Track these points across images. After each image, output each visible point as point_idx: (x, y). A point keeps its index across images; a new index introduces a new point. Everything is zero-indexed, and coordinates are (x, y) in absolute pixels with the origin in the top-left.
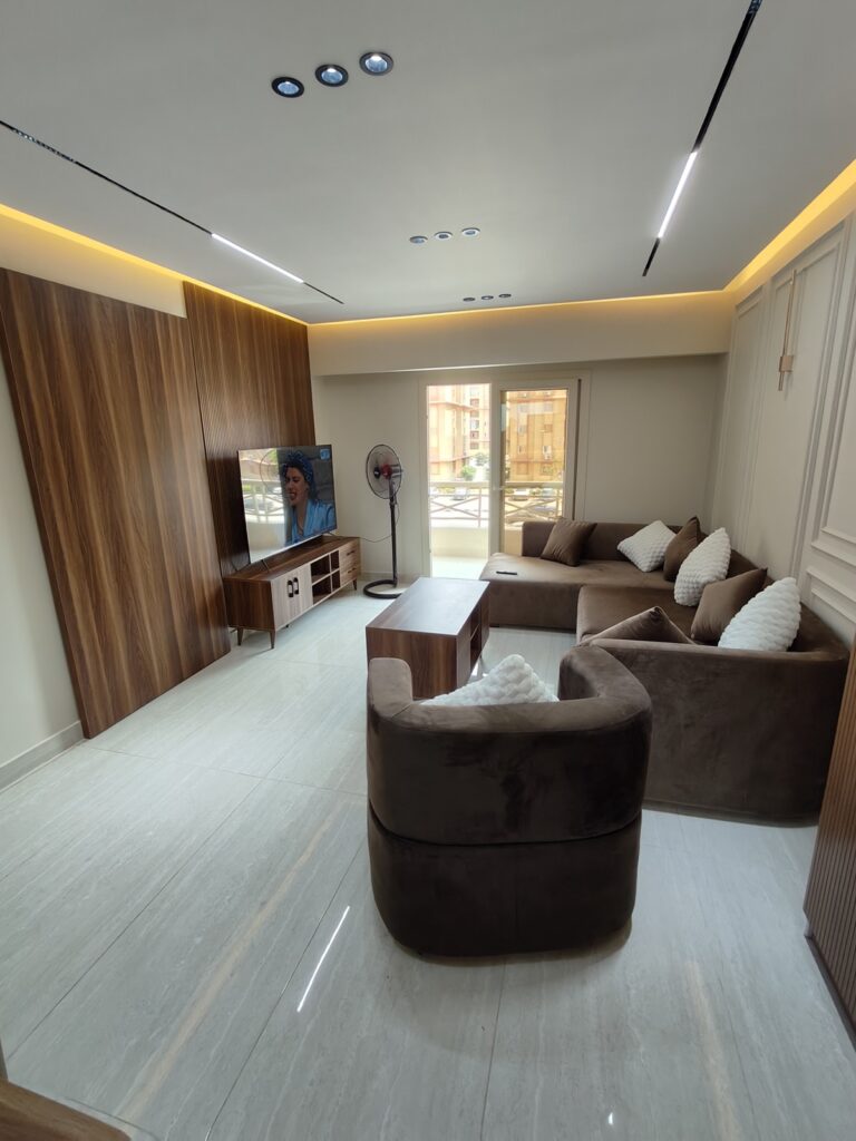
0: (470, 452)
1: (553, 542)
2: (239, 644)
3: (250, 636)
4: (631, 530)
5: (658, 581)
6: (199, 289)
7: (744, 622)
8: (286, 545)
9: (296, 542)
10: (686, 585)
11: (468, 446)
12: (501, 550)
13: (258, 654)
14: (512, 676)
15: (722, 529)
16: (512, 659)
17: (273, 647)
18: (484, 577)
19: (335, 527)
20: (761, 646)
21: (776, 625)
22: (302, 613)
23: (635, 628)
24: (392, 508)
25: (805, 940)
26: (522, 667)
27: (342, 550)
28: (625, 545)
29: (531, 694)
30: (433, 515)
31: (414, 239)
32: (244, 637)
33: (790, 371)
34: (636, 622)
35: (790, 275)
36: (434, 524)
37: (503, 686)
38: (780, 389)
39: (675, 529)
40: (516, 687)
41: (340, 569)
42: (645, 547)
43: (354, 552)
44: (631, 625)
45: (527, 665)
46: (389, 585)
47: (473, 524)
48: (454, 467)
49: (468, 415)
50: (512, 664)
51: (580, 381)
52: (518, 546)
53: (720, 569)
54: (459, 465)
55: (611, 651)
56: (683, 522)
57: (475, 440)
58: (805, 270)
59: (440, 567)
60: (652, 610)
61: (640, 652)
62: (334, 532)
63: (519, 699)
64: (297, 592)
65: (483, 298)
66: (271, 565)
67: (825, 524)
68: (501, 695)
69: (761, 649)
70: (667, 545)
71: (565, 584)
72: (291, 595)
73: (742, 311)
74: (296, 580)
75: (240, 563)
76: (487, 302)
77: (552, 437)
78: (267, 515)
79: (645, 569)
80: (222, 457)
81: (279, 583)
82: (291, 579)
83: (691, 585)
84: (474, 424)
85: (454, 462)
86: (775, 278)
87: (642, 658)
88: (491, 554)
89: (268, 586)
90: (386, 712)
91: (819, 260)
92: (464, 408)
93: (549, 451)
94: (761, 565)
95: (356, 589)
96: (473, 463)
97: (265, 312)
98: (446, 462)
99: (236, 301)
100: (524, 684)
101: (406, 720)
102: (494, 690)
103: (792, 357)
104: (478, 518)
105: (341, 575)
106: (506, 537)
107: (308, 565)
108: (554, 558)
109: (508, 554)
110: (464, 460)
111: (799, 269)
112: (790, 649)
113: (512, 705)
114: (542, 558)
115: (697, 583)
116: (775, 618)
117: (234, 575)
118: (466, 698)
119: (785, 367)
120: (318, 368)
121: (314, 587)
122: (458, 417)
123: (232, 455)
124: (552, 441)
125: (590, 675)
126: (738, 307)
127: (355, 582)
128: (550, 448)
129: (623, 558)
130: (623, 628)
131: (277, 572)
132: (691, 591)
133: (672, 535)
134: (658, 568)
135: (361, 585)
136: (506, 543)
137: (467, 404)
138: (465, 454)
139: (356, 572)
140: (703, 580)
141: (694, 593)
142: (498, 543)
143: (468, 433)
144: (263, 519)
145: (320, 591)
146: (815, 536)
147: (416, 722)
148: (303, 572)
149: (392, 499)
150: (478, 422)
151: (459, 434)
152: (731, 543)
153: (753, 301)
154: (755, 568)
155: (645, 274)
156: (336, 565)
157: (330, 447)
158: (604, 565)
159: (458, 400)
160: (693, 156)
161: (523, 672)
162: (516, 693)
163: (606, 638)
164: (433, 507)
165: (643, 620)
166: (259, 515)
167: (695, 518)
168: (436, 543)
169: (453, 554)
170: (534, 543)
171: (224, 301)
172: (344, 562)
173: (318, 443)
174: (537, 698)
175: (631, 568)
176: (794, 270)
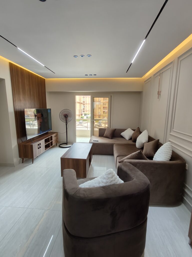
0: (83, 113)
1: (106, 133)
2: (23, 163)
3: (26, 160)
4: (124, 130)
5: (131, 142)
6: (14, 65)
7: (160, 153)
8: (38, 135)
9: (41, 133)
10: (139, 143)
11: (82, 111)
12: (93, 135)
13: (28, 165)
14: (110, 176)
15: (146, 130)
16: (110, 170)
17: (33, 163)
18: (90, 142)
19: (52, 130)
20: (165, 159)
21: (167, 154)
22: (42, 153)
23: (135, 156)
24: (66, 125)
25: (189, 245)
26: (113, 173)
27: (53, 135)
28: (123, 134)
29: (116, 181)
30: (77, 127)
31: (75, 56)
32: (24, 160)
33: (160, 95)
34: (135, 155)
35: (159, 74)
36: (77, 129)
37: (107, 179)
38: (158, 98)
39: (134, 130)
40: (112, 179)
41: (53, 140)
42: (127, 134)
43: (56, 136)
44: (134, 155)
45: (114, 172)
46: (66, 144)
47: (86, 129)
48: (79, 116)
49: (82, 105)
50: (110, 172)
51: (111, 96)
52: (98, 134)
53: (147, 139)
54: (80, 115)
55: (130, 163)
56: (136, 128)
57: (84, 110)
58: (162, 73)
59: (78, 140)
60: (139, 151)
61: (138, 163)
62: (51, 131)
63: (112, 183)
64: (40, 147)
65: (90, 75)
66: (33, 140)
67: (173, 129)
68: (107, 182)
69: (165, 161)
70: (132, 134)
71: (110, 144)
72: (39, 148)
73: (145, 83)
74: (40, 144)
75: (24, 140)
76: (91, 76)
77: (101, 110)
78: (33, 126)
79: (127, 139)
80: (19, 110)
81: (35, 145)
82: (39, 144)
83: (140, 143)
84: (84, 107)
85: (79, 115)
86: (154, 75)
87: (138, 165)
88: (91, 136)
89: (32, 146)
90: (71, 192)
91: (166, 70)
92: (81, 103)
93: (100, 113)
94: (157, 139)
95: (57, 145)
96: (83, 115)
97: (34, 74)
98: (78, 115)
99: (25, 70)
100: (114, 178)
101: (78, 195)
102: (105, 181)
103: (160, 91)
104: (87, 128)
105: (53, 142)
106: (95, 132)
107: (44, 140)
108: (106, 137)
109: (95, 136)
110: (82, 115)
111: (161, 72)
112: (170, 160)
113: (110, 185)
114: (104, 137)
115: (142, 143)
116: (167, 152)
117: (22, 143)
118: (96, 183)
119: (159, 93)
120: (47, 90)
121: (45, 146)
122: (80, 105)
123: (23, 110)
124: (101, 111)
125: (129, 172)
126: (145, 82)
127: (56, 144)
128: (100, 112)
129: (122, 137)
130: (131, 156)
131: (35, 142)
132: (140, 145)
133: (134, 132)
134: (131, 139)
135: (58, 145)
136: (95, 133)
137: (82, 102)
138: (82, 113)
139: (57, 141)
140: (143, 142)
141: (141, 145)
142: (93, 133)
143: (82, 109)
144: (32, 127)
145: (47, 147)
146: (170, 132)
147: (82, 196)
148: (42, 142)
149: (66, 123)
150: (84, 106)
151: (80, 109)
152: (148, 133)
153: (149, 80)
154: (155, 140)
155: (127, 72)
156: (51, 139)
157: (51, 109)
158: (118, 138)
159: (80, 101)
160: (144, 41)
161: (113, 174)
162: (112, 181)
163: (127, 159)
164: (77, 125)
165: (137, 154)
166: (31, 126)
167: (138, 127)
168: (77, 134)
169: (81, 136)
170: (102, 133)
171: (22, 70)
172: (54, 139)
173: (47, 108)
174: (117, 183)
175: (124, 139)
176: (160, 73)
